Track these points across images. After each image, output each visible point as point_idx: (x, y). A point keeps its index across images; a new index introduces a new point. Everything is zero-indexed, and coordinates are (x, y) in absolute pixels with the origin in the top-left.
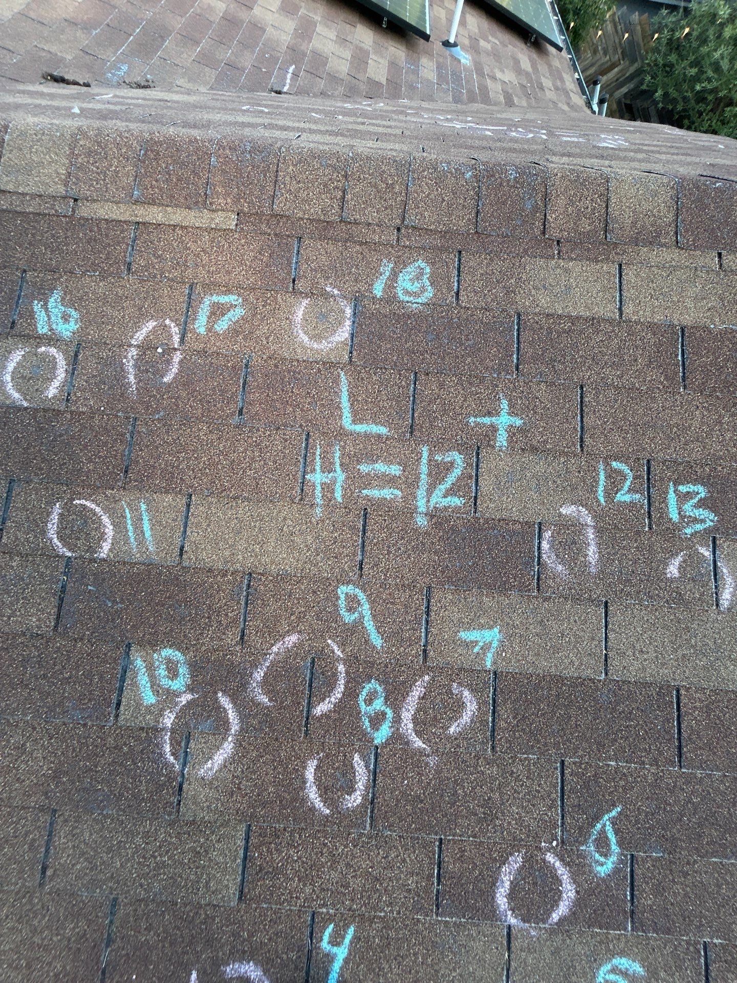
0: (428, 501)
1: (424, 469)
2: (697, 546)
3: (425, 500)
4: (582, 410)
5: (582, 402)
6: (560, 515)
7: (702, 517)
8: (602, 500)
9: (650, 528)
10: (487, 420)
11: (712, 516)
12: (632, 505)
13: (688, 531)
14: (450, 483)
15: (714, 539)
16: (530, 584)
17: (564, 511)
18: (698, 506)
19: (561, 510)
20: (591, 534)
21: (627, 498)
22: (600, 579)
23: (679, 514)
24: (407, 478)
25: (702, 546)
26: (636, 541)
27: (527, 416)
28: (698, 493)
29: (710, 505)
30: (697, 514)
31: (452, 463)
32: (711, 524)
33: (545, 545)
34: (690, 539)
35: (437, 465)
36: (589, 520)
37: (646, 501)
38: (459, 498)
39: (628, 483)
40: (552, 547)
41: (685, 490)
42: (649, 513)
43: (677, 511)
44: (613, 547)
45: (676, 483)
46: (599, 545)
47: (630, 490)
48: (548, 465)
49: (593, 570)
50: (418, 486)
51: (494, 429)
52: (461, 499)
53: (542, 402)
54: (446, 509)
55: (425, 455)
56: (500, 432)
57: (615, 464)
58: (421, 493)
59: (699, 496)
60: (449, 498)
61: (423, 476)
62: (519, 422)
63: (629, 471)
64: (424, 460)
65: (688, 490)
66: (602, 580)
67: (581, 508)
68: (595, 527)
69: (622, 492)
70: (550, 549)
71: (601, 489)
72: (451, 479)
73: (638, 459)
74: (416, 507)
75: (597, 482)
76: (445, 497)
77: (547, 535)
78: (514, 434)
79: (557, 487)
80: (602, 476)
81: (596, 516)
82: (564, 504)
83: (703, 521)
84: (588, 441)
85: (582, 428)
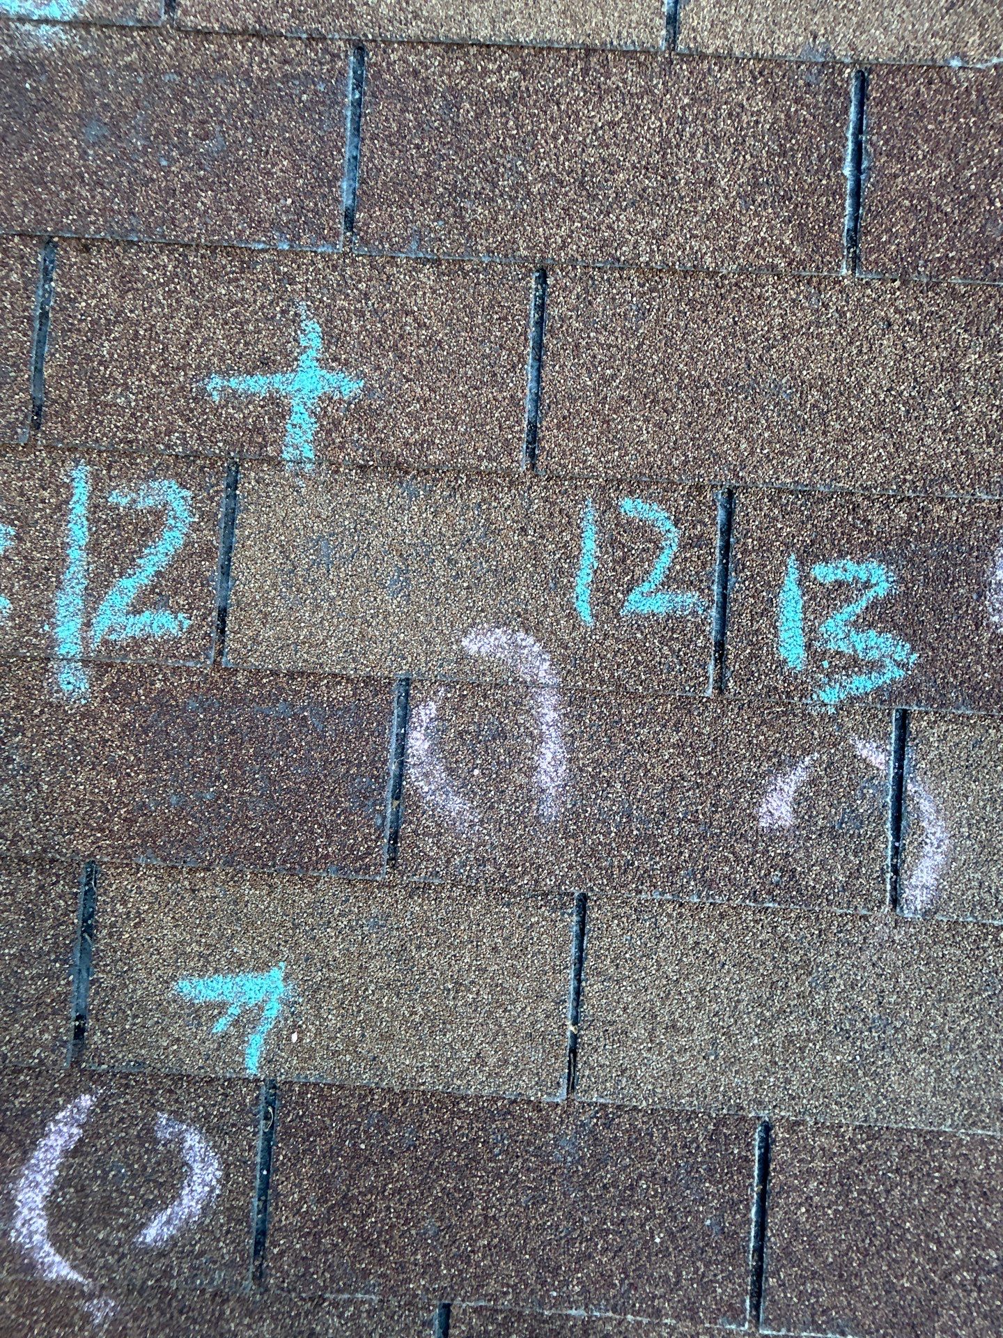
0: (88, 624)
1: (78, 532)
2: (853, 738)
3: (79, 620)
4: (539, 347)
5: (540, 323)
6: (463, 656)
7: (875, 655)
8: (585, 611)
9: (721, 688)
10: (258, 384)
11: (901, 651)
12: (673, 624)
13: (830, 696)
14: (151, 570)
15: (904, 717)
16: (368, 853)
17: (471, 645)
18: (861, 624)
19: (465, 642)
20: (548, 710)
21: (659, 605)
22: (566, 836)
23: (808, 646)
24: (29, 559)
25: (865, 737)
26: (677, 727)
27: (378, 368)
28: (867, 585)
29: (900, 620)
30: (860, 647)
31: (159, 514)
32: (899, 674)
33: (418, 743)
34: (833, 719)
35: (119, 522)
36: (544, 671)
37: (714, 612)
38: (175, 613)
39: (665, 560)
40: (438, 746)
41: (831, 578)
42: (720, 645)
43: (802, 640)
44: (611, 746)
45: (807, 557)
46: (570, 740)
47: (670, 581)
48: (435, 514)
49: (550, 810)
50: (59, 582)
51: (277, 407)
52: (181, 616)
53: (421, 325)
54: (136, 645)
55: (81, 491)
56: (296, 419)
57: (628, 505)
58: (68, 602)
59: (871, 594)
60: (146, 617)
61: (74, 554)
62: (351, 387)
63: (669, 525)
64: (79, 508)
65: (840, 575)
66: (574, 836)
67: (522, 635)
68: (562, 690)
69: (646, 587)
70: (431, 752)
71: (583, 581)
72: (155, 558)
73: (700, 488)
74: (53, 642)
75: (572, 558)
76: (137, 612)
77: (426, 713)
78: (336, 424)
79: (457, 577)
80: (590, 544)
81: (565, 658)
82: (473, 625)
83: (875, 666)
84: (551, 437)
85: (537, 399)
